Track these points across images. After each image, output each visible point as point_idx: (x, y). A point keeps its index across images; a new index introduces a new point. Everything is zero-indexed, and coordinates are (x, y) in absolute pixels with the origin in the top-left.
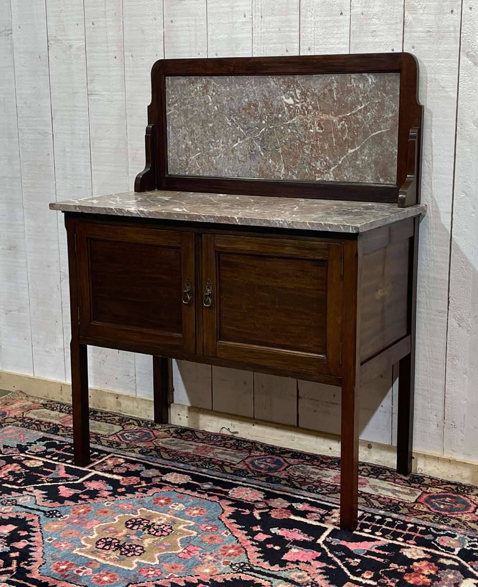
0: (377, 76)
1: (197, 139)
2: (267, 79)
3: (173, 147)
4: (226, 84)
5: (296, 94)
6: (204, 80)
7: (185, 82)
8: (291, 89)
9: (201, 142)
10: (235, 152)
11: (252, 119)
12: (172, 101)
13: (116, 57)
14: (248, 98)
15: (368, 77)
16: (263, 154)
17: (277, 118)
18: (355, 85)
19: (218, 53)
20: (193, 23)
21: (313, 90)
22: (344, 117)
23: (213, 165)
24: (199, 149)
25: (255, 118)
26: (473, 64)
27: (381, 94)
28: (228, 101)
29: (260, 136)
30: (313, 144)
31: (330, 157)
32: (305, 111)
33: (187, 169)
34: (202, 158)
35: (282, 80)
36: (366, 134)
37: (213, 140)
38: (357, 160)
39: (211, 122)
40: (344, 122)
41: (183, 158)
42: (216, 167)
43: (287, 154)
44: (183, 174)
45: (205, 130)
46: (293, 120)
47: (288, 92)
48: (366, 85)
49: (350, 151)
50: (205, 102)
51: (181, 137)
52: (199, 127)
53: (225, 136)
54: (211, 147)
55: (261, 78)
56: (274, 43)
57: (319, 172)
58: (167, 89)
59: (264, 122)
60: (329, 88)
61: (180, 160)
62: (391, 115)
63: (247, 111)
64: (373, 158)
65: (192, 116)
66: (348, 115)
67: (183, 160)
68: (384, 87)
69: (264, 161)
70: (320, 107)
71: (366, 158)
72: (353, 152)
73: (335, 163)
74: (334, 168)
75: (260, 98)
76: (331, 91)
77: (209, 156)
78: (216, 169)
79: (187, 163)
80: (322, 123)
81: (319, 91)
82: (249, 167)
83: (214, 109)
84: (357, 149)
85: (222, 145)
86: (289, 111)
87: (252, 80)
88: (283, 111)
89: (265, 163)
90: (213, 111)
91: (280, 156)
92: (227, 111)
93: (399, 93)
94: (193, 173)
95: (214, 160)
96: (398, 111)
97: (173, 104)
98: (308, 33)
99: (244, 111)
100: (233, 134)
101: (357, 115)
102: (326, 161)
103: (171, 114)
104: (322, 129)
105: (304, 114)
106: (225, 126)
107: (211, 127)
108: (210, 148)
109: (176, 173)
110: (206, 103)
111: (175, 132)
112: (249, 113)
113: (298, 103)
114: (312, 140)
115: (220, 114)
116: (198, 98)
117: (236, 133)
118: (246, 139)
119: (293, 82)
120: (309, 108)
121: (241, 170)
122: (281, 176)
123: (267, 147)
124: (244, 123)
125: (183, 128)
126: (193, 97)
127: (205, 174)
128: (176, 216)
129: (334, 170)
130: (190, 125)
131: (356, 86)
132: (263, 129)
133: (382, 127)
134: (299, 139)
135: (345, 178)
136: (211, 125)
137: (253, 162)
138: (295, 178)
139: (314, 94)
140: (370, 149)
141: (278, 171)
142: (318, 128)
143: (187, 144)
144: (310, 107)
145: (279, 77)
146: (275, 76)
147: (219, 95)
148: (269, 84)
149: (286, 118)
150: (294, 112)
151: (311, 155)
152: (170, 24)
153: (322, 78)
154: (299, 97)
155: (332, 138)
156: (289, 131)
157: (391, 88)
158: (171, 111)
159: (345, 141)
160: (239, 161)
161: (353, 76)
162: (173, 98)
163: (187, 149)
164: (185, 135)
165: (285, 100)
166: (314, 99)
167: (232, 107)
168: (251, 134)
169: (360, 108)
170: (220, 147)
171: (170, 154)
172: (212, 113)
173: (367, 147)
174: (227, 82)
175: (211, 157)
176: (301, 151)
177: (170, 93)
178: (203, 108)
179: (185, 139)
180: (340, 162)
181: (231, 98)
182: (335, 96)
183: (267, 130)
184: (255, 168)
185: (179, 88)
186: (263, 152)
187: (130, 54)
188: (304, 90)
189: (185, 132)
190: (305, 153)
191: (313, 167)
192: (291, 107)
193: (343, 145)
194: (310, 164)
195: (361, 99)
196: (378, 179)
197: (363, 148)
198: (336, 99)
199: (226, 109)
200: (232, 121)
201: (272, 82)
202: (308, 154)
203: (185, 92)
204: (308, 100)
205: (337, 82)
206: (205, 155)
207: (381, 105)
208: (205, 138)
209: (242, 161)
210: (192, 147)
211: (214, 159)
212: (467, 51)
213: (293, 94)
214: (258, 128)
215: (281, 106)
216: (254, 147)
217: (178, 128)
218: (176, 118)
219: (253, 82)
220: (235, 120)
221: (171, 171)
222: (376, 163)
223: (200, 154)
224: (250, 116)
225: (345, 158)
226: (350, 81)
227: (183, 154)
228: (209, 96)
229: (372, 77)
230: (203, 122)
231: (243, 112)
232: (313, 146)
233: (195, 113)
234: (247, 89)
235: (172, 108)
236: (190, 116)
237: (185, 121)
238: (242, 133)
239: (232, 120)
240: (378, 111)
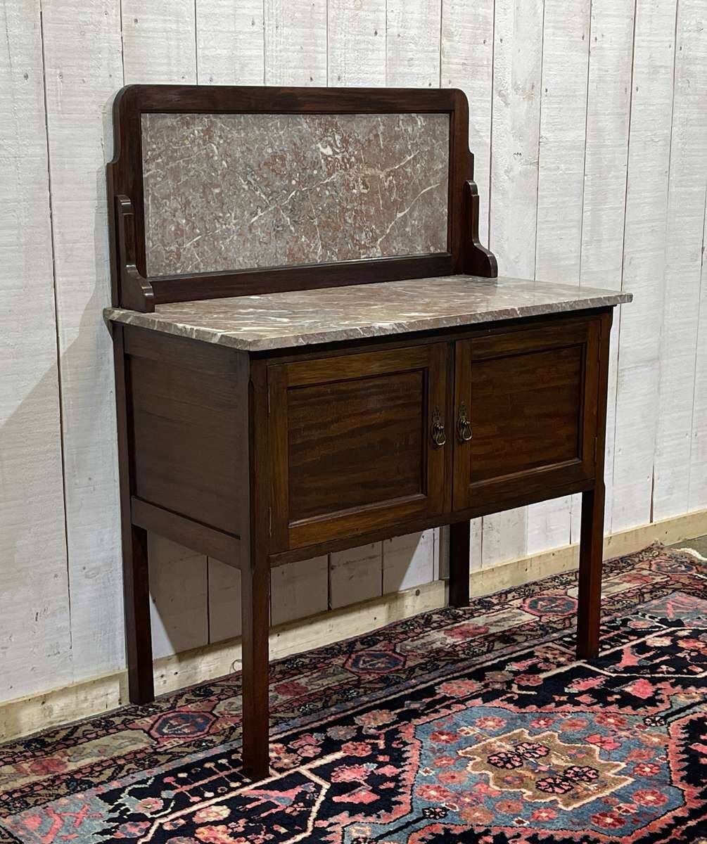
0: (426, 117)
1: (195, 215)
2: (298, 120)
3: (154, 231)
4: (240, 127)
5: (335, 141)
6: (206, 119)
7: (174, 123)
8: (329, 134)
9: (202, 218)
10: (253, 231)
11: (278, 178)
12: (152, 155)
13: (26, 77)
14: (272, 147)
15: (417, 119)
16: (293, 229)
17: (311, 176)
18: (403, 128)
19: (214, 77)
20: (174, 26)
21: (356, 135)
22: (391, 171)
23: (221, 254)
24: (198, 231)
25: (282, 177)
26: (504, 104)
27: (431, 140)
28: (243, 153)
29: (289, 203)
30: (357, 210)
31: (376, 226)
32: (347, 165)
33: (179, 264)
34: (204, 245)
35: (317, 120)
36: (416, 192)
37: (221, 215)
38: (406, 227)
39: (218, 186)
40: (391, 177)
41: (172, 248)
42: (225, 256)
43: (325, 225)
44: (173, 273)
45: (207, 199)
46: (332, 177)
47: (326, 138)
48: (415, 128)
49: (400, 215)
50: (207, 154)
51: (168, 213)
52: (198, 194)
53: (239, 207)
54: (217, 226)
55: (289, 118)
56: (295, 68)
57: (365, 247)
58: (144, 134)
59: (294, 182)
60: (374, 132)
61: (167, 252)
62: (440, 166)
63: (271, 168)
64: (423, 221)
65: (187, 178)
66: (396, 167)
67: (172, 251)
68: (434, 131)
69: (295, 240)
70: (364, 158)
71: (416, 223)
72: (402, 217)
73: (383, 232)
74: (380, 239)
75: (288, 148)
76: (377, 136)
77: (215, 240)
78: (225, 259)
79: (179, 255)
80: (367, 179)
81: (363, 138)
82: (274, 251)
83: (221, 165)
84: (405, 212)
85: (234, 221)
86: (327, 165)
87: (276, 121)
88: (319, 166)
89: (296, 242)
90: (221, 168)
91: (316, 230)
92: (241, 168)
93: (448, 139)
94: (189, 270)
95: (222, 246)
96: (448, 160)
97: (154, 159)
98: (338, 55)
99: (266, 167)
100: (250, 202)
101: (406, 168)
102: (371, 231)
103: (151, 176)
104: (367, 188)
105: (346, 169)
106: (239, 191)
107: (217, 194)
108: (215, 226)
109: (161, 274)
110: (209, 157)
111: (158, 207)
112: (273, 170)
113: (338, 154)
114: (356, 204)
115: (232, 172)
116: (195, 149)
117: (255, 201)
118: (270, 209)
119: (332, 124)
120: (351, 160)
121: (263, 256)
122: (317, 258)
123: (299, 218)
124: (267, 186)
125: (172, 198)
126: (188, 148)
127: (209, 270)
128: (445, 322)
129: (381, 242)
130: (183, 193)
131: (405, 130)
132: (293, 193)
133: (432, 182)
134: (340, 204)
135: (394, 251)
136: (217, 191)
137: (279, 242)
138: (335, 259)
139: (357, 141)
140: (420, 211)
141: (313, 252)
142: (362, 187)
143: (178, 224)
144: (353, 159)
145: (314, 117)
146: (308, 115)
147: (229, 144)
148: (300, 127)
149: (323, 176)
150: (334, 166)
151: (355, 224)
152: (133, 24)
153: (366, 118)
154: (339, 146)
155: (378, 199)
156: (327, 193)
157: (440, 132)
158: (150, 171)
159: (393, 203)
160: (260, 242)
161: (401, 116)
162: (154, 150)
163: (179, 232)
164: (175, 210)
165: (322, 150)
166: (358, 147)
167: (249, 161)
168: (277, 201)
169: (409, 158)
170: (231, 224)
171: (149, 244)
172: (219, 172)
173: (417, 208)
174: (241, 122)
175: (218, 242)
176: (342, 219)
177: (149, 140)
178: (205, 165)
179: (174, 216)
180: (388, 231)
181: (247, 148)
182: (382, 143)
183: (298, 194)
184: (283, 250)
185: (164, 133)
186: (294, 226)
187: (58, 72)
188: (345, 135)
189: (175, 205)
190: (347, 222)
191: (357, 240)
192: (330, 159)
193: (392, 207)
194: (353, 238)
195: (409, 147)
196: (428, 248)
197: (412, 210)
198: (382, 147)
199: (241, 165)
200: (249, 183)
201: (305, 124)
202: (351, 224)
203: (174, 140)
204: (351, 149)
205: (384, 125)
206: (209, 239)
207: (431, 153)
208: (208, 212)
209: (265, 243)
210: (187, 229)
211: (223, 244)
212: (499, 89)
213: (332, 142)
214: (285, 192)
215: (316, 158)
216: (281, 219)
217: (163, 199)
218: (159, 182)
219: (279, 124)
220: (253, 182)
221: (152, 272)
222: (427, 227)
223: (199, 239)
224: (274, 174)
225: (393, 226)
226: (398, 124)
227: (172, 241)
228: (213, 145)
229: (422, 118)
230: (205, 186)
231: (265, 169)
232: (356, 212)
233: (191, 173)
234: (270, 134)
235: (153, 166)
236: (183, 179)
237: (175, 187)
238: (264, 201)
239: (249, 181)
240: (428, 162)
